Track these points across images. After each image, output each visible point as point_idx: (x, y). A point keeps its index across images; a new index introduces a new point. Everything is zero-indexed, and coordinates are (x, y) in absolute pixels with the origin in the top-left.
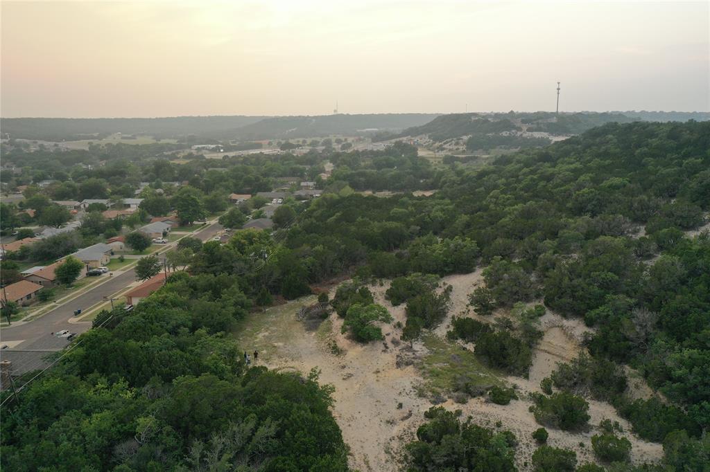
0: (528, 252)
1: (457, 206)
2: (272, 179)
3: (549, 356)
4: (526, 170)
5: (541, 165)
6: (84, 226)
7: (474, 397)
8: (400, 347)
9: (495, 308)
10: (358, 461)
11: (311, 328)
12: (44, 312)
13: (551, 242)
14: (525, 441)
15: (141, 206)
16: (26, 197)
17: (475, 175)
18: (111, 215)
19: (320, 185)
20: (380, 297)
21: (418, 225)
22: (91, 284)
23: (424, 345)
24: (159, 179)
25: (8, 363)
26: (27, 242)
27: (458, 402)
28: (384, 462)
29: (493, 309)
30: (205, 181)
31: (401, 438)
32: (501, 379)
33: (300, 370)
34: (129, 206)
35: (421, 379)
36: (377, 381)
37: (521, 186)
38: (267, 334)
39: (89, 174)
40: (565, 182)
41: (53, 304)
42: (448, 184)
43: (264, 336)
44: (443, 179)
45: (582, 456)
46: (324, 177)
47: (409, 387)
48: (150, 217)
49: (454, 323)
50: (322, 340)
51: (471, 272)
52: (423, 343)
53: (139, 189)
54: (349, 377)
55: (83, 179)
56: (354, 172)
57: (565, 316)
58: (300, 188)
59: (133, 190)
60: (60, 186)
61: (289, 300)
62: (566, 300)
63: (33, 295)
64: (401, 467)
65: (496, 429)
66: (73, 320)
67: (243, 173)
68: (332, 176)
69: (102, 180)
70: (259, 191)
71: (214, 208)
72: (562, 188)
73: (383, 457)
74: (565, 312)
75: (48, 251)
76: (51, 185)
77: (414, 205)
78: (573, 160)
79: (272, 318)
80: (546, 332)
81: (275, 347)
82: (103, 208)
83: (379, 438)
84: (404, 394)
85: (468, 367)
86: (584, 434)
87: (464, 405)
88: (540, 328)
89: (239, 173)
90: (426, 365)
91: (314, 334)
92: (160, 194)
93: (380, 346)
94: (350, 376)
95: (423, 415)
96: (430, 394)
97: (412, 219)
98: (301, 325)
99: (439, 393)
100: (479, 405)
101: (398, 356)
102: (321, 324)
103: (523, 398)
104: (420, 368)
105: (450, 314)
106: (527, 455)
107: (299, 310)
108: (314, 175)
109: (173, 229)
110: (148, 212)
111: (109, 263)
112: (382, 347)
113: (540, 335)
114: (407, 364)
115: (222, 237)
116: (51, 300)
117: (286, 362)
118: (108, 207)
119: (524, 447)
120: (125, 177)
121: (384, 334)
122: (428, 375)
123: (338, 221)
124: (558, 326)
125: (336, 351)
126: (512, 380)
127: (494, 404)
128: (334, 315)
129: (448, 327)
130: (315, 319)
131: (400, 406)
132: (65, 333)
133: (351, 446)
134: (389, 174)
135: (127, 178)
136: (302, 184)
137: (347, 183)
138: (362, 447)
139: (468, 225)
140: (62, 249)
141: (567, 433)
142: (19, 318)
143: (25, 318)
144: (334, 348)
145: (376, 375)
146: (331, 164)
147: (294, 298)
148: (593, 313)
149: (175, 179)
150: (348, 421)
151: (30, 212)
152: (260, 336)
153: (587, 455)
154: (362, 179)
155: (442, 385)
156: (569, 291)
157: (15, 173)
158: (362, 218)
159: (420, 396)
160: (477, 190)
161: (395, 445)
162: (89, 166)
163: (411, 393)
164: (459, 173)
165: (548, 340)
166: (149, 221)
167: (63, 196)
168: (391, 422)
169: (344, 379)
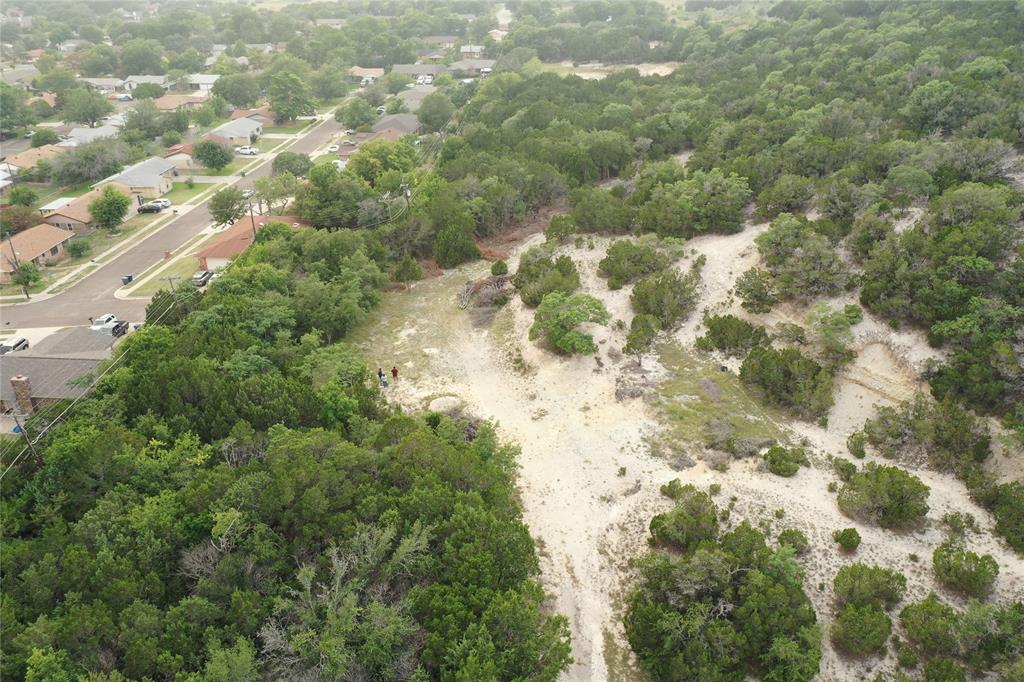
0: (835, 203)
1: (711, 99)
2: (415, 40)
3: (862, 391)
4: (826, 32)
5: (851, 24)
6: (130, 126)
7: (740, 458)
8: (621, 364)
9: (777, 302)
10: (556, 568)
11: (481, 323)
12: (78, 277)
13: (875, 186)
14: (821, 546)
15: (217, 89)
16: (42, 72)
17: (740, 38)
18: (171, 103)
19: (491, 51)
20: (589, 271)
21: (648, 137)
22: (146, 228)
23: (659, 361)
24: (240, 41)
25: (24, 379)
26: (48, 152)
27: (715, 467)
28: (597, 569)
29: (773, 303)
30: (312, 45)
31: (623, 529)
32: (782, 427)
33: (465, 399)
34: (196, 87)
35: (655, 424)
36: (587, 425)
37: (820, 65)
38: (412, 331)
39: (134, 31)
40: (895, 61)
41: (90, 264)
42: (695, 53)
43: (409, 336)
44: (687, 45)
45: (914, 578)
46: (498, 35)
47: (636, 439)
48: (230, 107)
49: (708, 322)
50: (499, 345)
51: (737, 232)
52: (658, 357)
53: (211, 55)
54: (541, 415)
55: (125, 40)
56: (543, 29)
57: (895, 327)
58: (459, 57)
59: (202, 60)
60: (92, 52)
61: (446, 268)
62: (901, 301)
63: (60, 248)
64: (623, 578)
65: (776, 520)
66: (122, 293)
67: (369, 31)
68: (511, 35)
69: (154, 41)
70: (396, 62)
71: (328, 93)
72: (891, 75)
73: (597, 560)
74: (895, 320)
75: (77, 171)
76: (77, 49)
77: (641, 94)
78: (906, 14)
79: (421, 302)
80: (861, 351)
81: (425, 356)
82: (158, 92)
83: (589, 527)
84: (628, 450)
85: (730, 402)
86: (916, 535)
87: (724, 476)
88: (850, 346)
89: (364, 30)
90: (663, 399)
91: (486, 332)
92: (244, 68)
93: (590, 362)
94: (543, 414)
95: (658, 491)
96: (669, 451)
97: (639, 125)
98: (466, 316)
99: (683, 451)
100: (747, 475)
101: (618, 381)
102: (497, 315)
103: (818, 464)
104: (653, 402)
105: (701, 307)
106: (823, 571)
107: (462, 288)
108: (481, 33)
109: (266, 130)
110: (227, 99)
111: (172, 191)
112: (594, 365)
113: (851, 356)
114: (633, 396)
115: (341, 146)
116: (87, 256)
117: (444, 384)
118: (166, 89)
119: (819, 555)
120: (189, 36)
121: (595, 341)
122: (666, 417)
123: (521, 125)
124: (882, 342)
125: (522, 367)
126: (801, 430)
127: (771, 475)
128: (516, 301)
129: (698, 328)
130: (487, 305)
131: (623, 472)
132: (109, 319)
133: (546, 541)
134: (599, 33)
135: (193, 36)
136: (464, 49)
137: (534, 51)
138: (563, 542)
139: (732, 143)
140: (99, 167)
141: (889, 532)
142: (41, 288)
143: (50, 289)
144: (518, 361)
145: (583, 414)
146: (508, 11)
147: (454, 265)
148: (944, 327)
149: (266, 40)
150: (542, 495)
151: (49, 98)
152: (403, 335)
153: (922, 577)
154: (559, 42)
155: (689, 436)
156: (906, 286)
157: (22, 25)
158: (560, 120)
159: (653, 455)
160: (744, 69)
161: (614, 538)
162: (134, 13)
163: (640, 449)
164: (715, 33)
165: (863, 365)
166: (228, 115)
167: (96, 70)
168: (608, 500)
169: (533, 419)
